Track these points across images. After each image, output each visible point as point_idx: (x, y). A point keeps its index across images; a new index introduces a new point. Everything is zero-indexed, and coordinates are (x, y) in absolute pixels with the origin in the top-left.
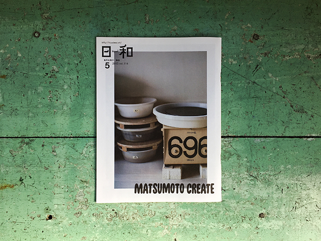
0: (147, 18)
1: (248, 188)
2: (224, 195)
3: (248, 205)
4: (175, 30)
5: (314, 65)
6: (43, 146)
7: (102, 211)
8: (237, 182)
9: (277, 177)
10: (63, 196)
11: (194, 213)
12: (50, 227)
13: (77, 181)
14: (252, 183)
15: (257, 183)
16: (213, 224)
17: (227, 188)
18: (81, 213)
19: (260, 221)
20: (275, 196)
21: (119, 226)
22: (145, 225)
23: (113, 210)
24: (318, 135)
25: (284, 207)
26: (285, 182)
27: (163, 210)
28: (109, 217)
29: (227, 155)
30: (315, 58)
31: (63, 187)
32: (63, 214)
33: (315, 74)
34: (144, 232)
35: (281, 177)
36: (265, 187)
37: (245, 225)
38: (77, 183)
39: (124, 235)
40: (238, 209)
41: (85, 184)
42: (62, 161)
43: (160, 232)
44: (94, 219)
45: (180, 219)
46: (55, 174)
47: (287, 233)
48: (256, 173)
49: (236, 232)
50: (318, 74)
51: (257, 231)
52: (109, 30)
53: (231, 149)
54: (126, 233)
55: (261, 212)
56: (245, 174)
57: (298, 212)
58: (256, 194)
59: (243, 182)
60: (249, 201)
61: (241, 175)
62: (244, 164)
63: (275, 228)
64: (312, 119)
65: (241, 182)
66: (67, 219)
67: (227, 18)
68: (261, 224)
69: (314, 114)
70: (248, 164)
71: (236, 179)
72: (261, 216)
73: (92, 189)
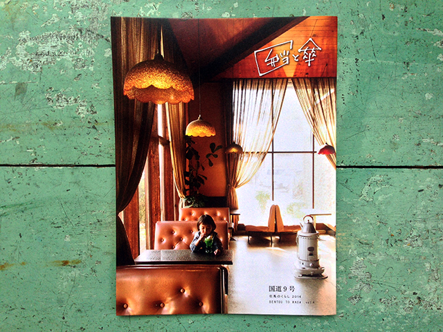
7: (396, 294)
13: (352, 243)
18: (360, 298)
23: (414, 294)
28: (408, 305)
38: (353, 246)
44: (382, 307)
73: (379, 257)
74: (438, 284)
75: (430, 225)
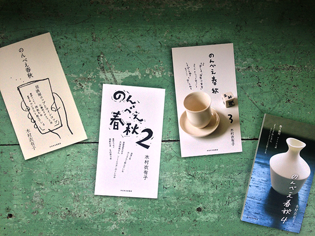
0: (94, 36)
1: (187, 186)
2: (165, 193)
3: (187, 201)
4: (119, 47)
5: (243, 77)
6: (1, 153)
7: (57, 209)
8: (177, 181)
9: (212, 176)
10: (21, 197)
11: (140, 209)
12: (11, 225)
13: (33, 184)
14: (190, 181)
15: (194, 181)
16: (156, 218)
17: (168, 187)
18: (38, 212)
19: (198, 214)
20: (211, 192)
21: (72, 223)
22: (96, 222)
23: (67, 209)
24: (248, 138)
25: (218, 202)
26: (219, 179)
27: (112, 207)
28: (63, 215)
29: (168, 157)
30: (244, 70)
31: (21, 189)
32: (21, 213)
33: (244, 84)
34: (95, 227)
35: (215, 175)
36: (201, 184)
37: (185, 219)
38: (33, 185)
39: (77, 231)
40: (178, 205)
41: (41, 186)
42: (19, 166)
43: (109, 226)
44: (49, 217)
45: (127, 215)
46: (14, 178)
47: (222, 225)
48: (194, 172)
49: (176, 225)
50: (247, 84)
51: (195, 223)
52: (60, 47)
53: (172, 152)
54: (79, 229)
55: (198, 207)
56: (184, 174)
57: (231, 206)
58: (193, 191)
59: (182, 181)
60: (187, 197)
61: (180, 175)
62: (183, 164)
63: (211, 221)
64: (242, 124)
65: (180, 180)
66: (26, 217)
67: (166, 36)
68: (199, 217)
69: (244, 120)
70: (187, 165)
71: (176, 178)
72: (199, 210)
73: (47, 191)
74: (79, 203)
75: (73, 173)
